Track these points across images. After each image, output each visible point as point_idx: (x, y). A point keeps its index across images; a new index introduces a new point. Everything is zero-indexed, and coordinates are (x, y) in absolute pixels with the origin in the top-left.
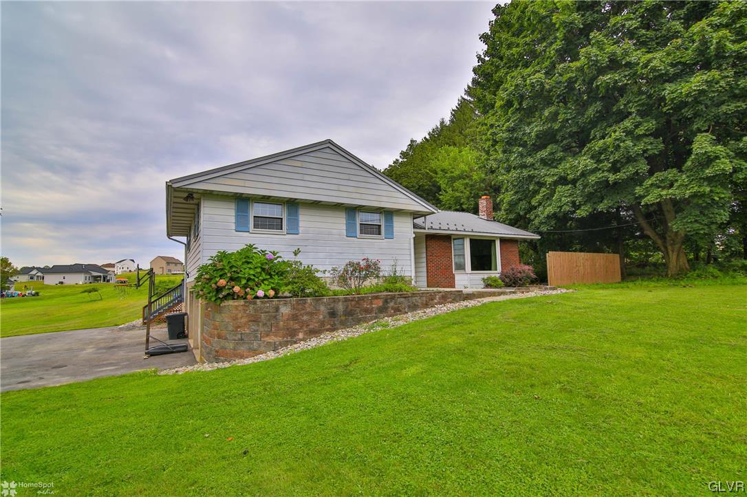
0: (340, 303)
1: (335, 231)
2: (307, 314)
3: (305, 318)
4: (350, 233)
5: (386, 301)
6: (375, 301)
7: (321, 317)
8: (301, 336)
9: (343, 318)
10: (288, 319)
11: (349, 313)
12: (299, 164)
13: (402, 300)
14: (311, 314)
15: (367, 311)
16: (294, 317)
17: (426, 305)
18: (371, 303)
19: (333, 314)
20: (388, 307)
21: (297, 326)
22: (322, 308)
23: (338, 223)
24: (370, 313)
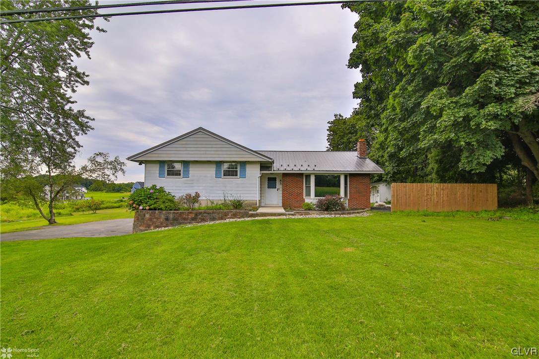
0: (171, 214)
1: (209, 175)
2: (155, 218)
3: (155, 220)
4: (218, 176)
5: (196, 215)
6: (190, 214)
7: (162, 220)
8: (152, 228)
9: (172, 221)
10: (148, 220)
11: (175, 219)
12: (184, 143)
13: (206, 214)
14: (157, 219)
15: (185, 219)
16: (150, 219)
17: (222, 219)
18: (188, 215)
19: (167, 219)
20: (197, 218)
21: (151, 223)
22: (163, 216)
23: (211, 171)
24: (187, 220)
